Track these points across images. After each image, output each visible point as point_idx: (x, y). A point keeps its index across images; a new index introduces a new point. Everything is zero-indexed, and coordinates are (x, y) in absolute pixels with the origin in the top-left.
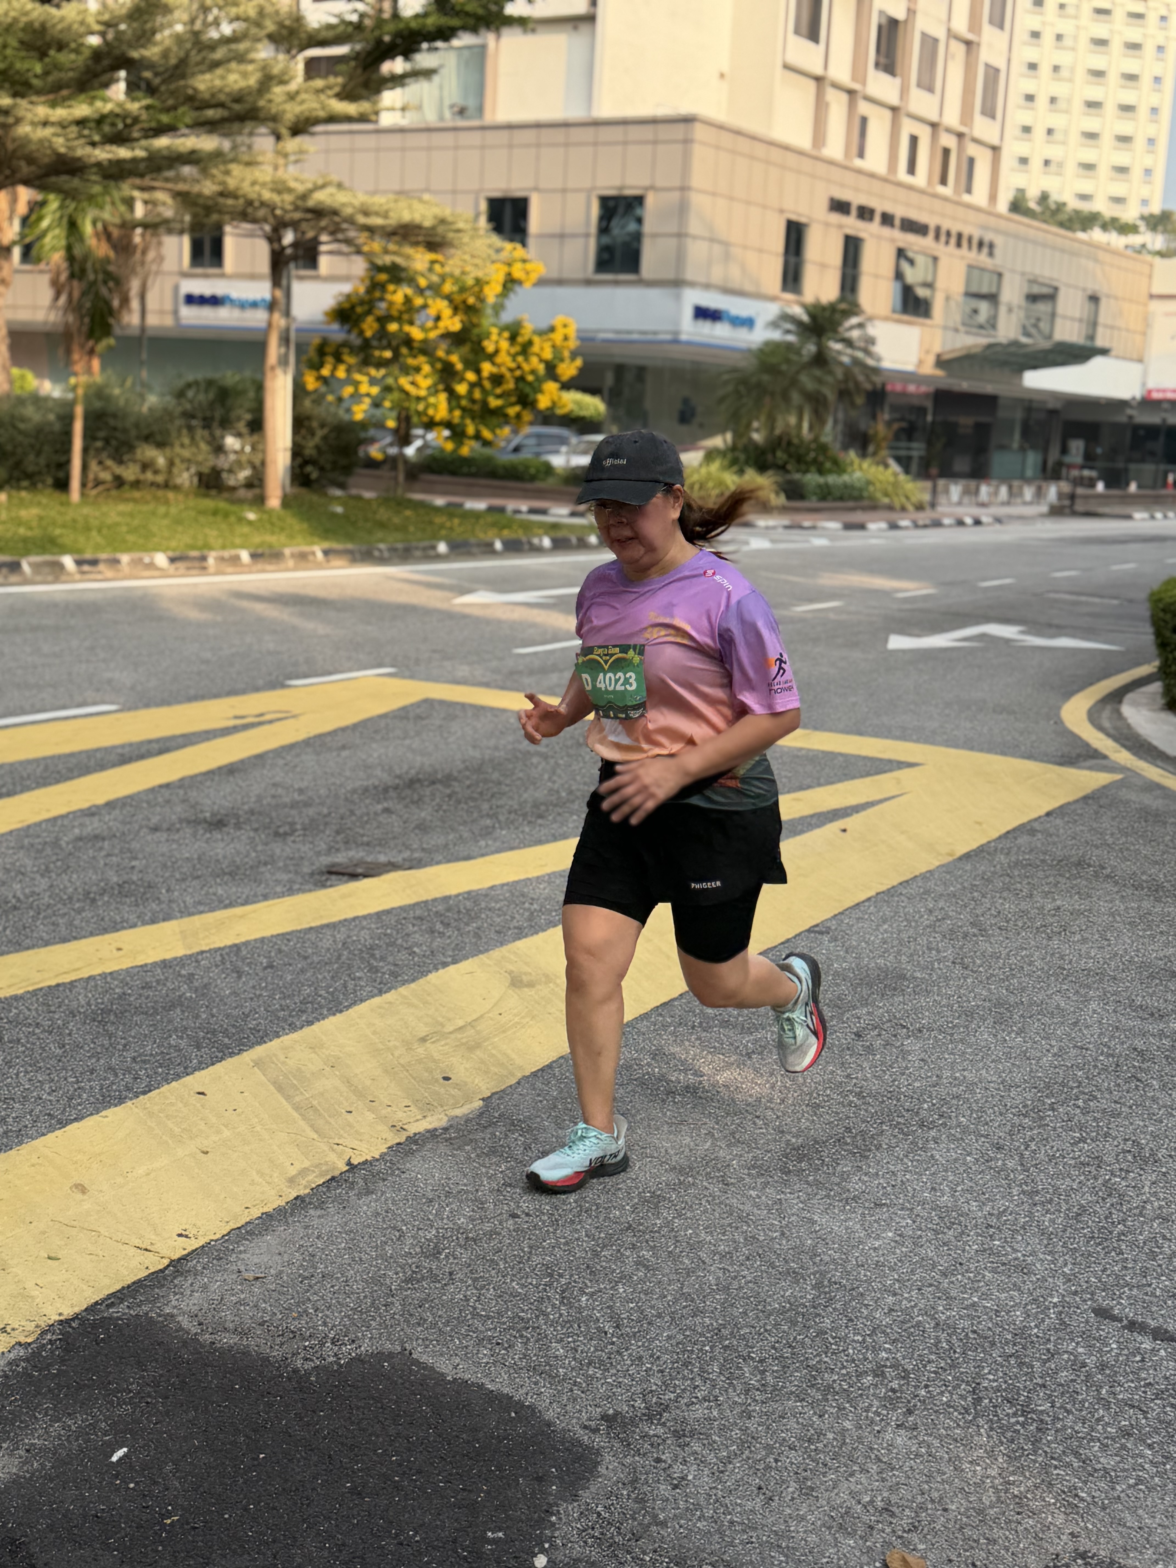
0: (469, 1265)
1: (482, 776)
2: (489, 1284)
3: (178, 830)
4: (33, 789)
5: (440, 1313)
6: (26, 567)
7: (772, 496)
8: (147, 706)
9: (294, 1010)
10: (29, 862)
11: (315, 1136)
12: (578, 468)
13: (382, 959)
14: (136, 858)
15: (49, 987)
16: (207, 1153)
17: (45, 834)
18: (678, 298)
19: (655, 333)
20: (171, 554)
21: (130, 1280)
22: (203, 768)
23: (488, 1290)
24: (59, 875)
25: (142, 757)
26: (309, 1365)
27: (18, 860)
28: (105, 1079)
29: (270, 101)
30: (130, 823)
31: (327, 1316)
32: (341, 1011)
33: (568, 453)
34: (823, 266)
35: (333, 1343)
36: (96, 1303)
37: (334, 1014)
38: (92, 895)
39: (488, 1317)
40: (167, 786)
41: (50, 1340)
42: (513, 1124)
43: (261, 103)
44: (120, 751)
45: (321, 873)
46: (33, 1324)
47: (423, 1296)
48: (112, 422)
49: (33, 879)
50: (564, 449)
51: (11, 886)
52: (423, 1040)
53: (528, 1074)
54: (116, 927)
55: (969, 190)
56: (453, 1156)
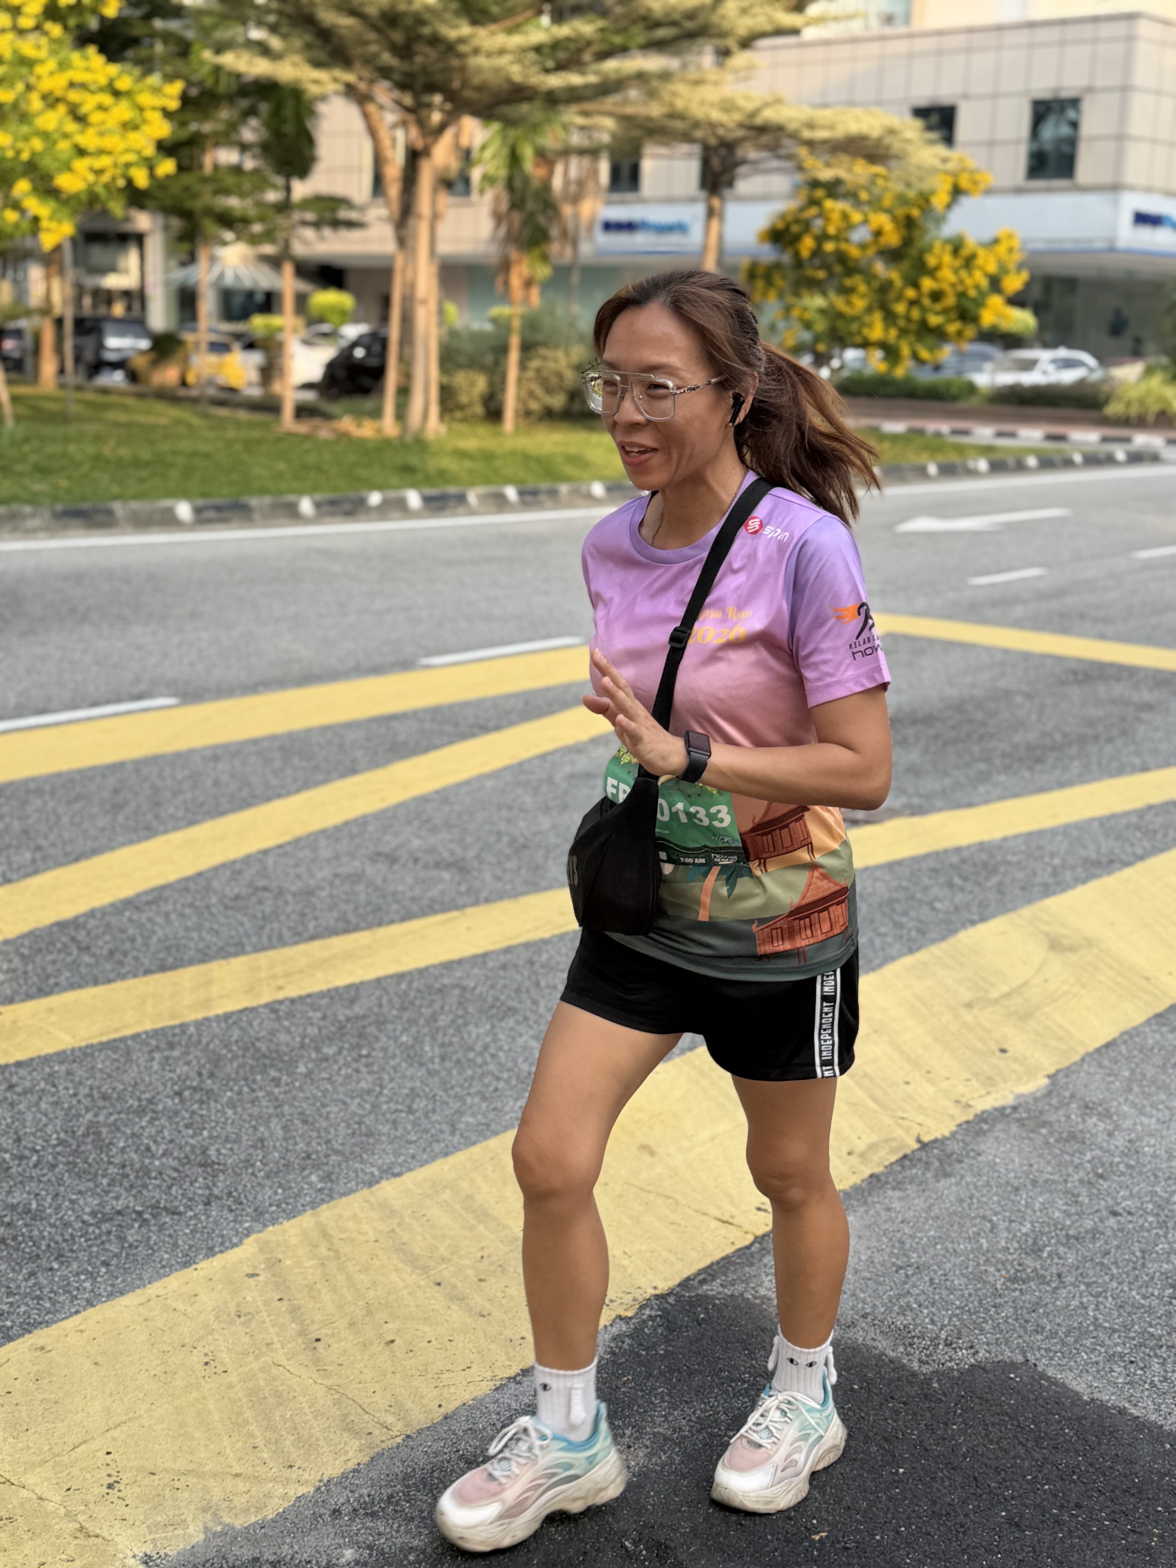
0: (1077, 1268)
1: (965, 716)
2: (1105, 1291)
4: (517, 723)
5: (1057, 1320)
6: (471, 498)
11: (876, 1108)
13: (905, 914)
17: (539, 771)
18: (1116, 204)
19: (1090, 241)
20: (607, 483)
21: (718, 1255)
23: (1106, 1298)
26: (925, 1369)
27: (518, 797)
29: (724, 16)
31: (934, 1314)
33: (992, 371)
35: (946, 1345)
36: (688, 1279)
39: (1114, 1331)
41: (650, 1316)
42: (1087, 1107)
43: (714, 18)
46: (630, 1297)
47: (1034, 1299)
50: (987, 367)
52: (969, 1006)
53: (1091, 1049)
56: (1030, 1139)
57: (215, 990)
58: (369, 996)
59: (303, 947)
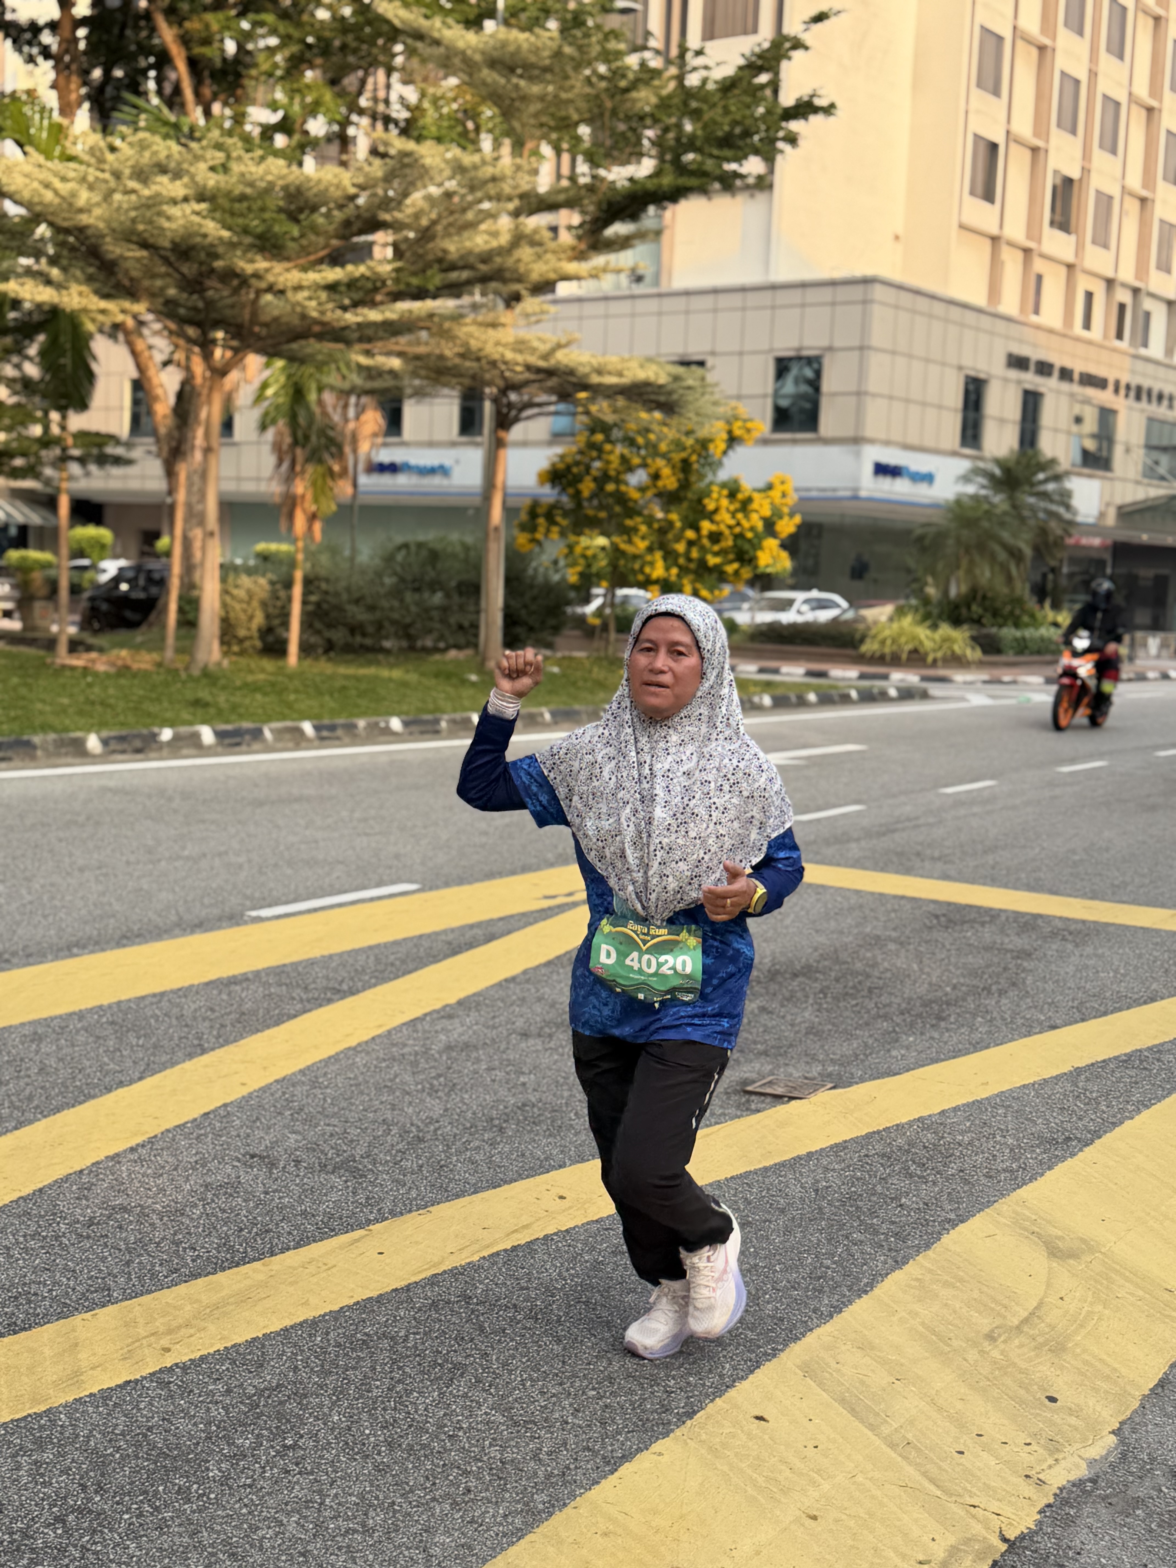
1: (844, 967)
3: (550, 1036)
4: (375, 985)
6: (268, 734)
7: (969, 652)
8: (447, 884)
9: (807, 1289)
10: (408, 1078)
11: (939, 1493)
12: (764, 624)
13: (873, 1214)
14: (523, 1073)
15: (505, 1250)
16: (814, 1518)
17: (411, 1042)
18: (858, 455)
19: (834, 490)
20: (405, 718)
22: (542, 960)
24: (448, 1095)
25: (471, 945)
27: (396, 1076)
28: (631, 1392)
29: (519, 261)
30: (494, 1027)
32: (866, 1292)
33: (751, 609)
34: (1002, 421)
37: (860, 1297)
38: (497, 1122)
40: (513, 979)
43: (510, 262)
44: (443, 937)
45: (736, 1092)
48: (324, 586)
49: (422, 1101)
50: (746, 606)
51: (402, 1110)
52: (991, 1337)
53: (1147, 1391)
54: (543, 1166)
55: (1145, 344)
56: (1128, 1526)
57: (84, 1356)
58: (280, 1356)
59: (182, 1288)
